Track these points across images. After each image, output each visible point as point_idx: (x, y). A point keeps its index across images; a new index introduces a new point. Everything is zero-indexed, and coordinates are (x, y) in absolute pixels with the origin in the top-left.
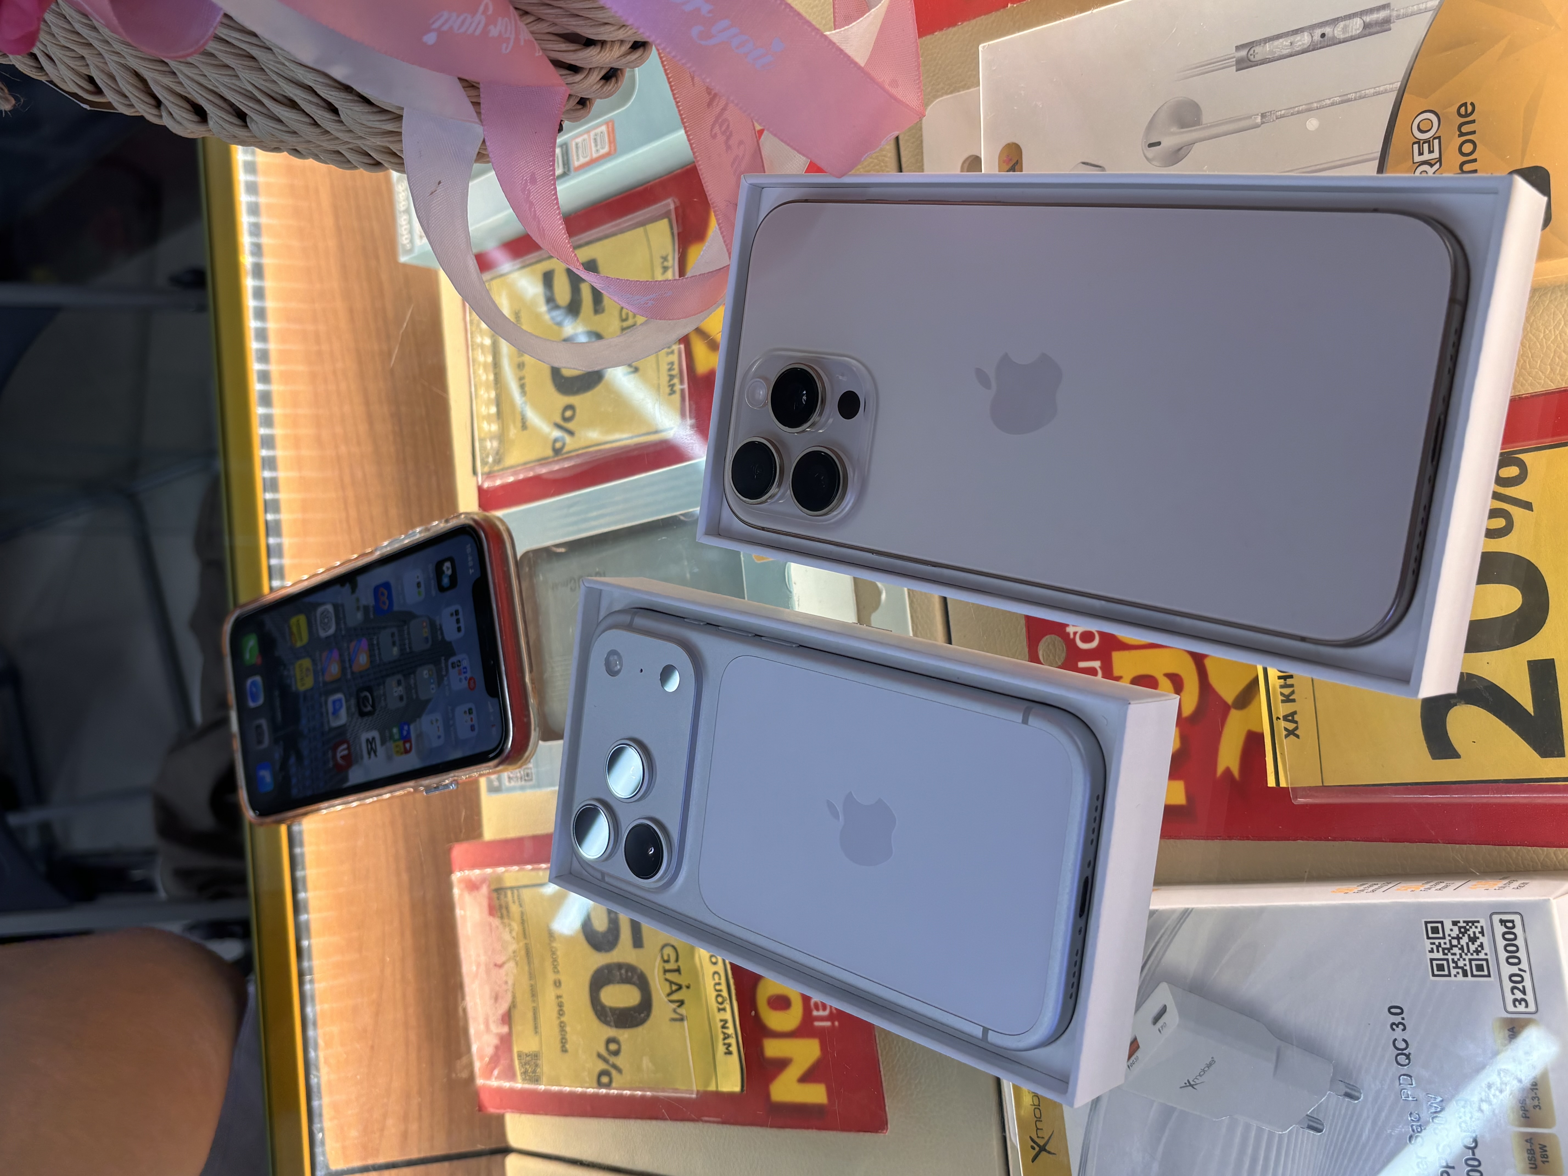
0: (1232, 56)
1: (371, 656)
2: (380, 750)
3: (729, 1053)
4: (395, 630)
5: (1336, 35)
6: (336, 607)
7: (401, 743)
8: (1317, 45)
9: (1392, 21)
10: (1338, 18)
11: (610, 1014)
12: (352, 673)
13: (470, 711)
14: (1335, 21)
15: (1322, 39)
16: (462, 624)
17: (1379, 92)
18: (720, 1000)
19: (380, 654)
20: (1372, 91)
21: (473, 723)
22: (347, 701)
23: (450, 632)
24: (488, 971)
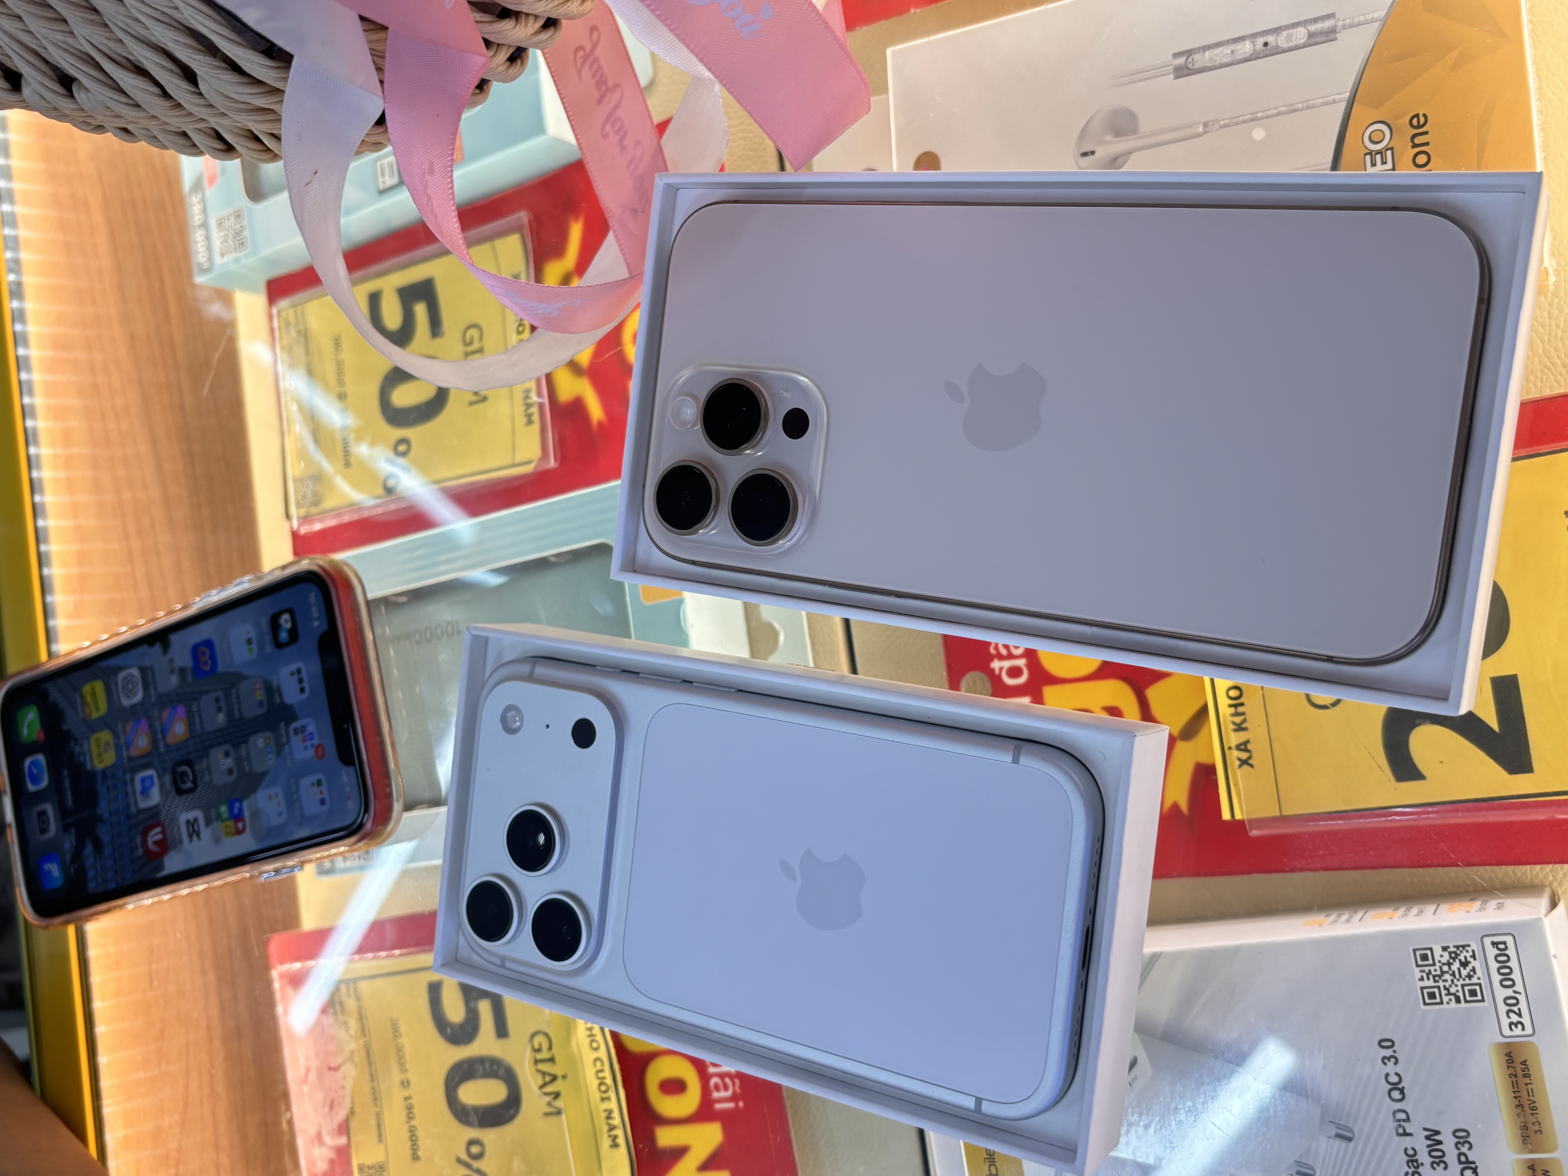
0: (1170, 63)
1: (190, 725)
2: (205, 832)
3: (615, 1145)
4: (220, 694)
5: (1279, 44)
6: (143, 670)
7: (231, 823)
8: (1259, 53)
9: (1338, 31)
10: (1281, 27)
11: (472, 1113)
12: (166, 745)
13: (319, 783)
14: (1277, 30)
15: (1265, 48)
16: (306, 684)
17: (1327, 102)
18: (603, 1088)
19: (201, 722)
20: (1320, 101)
21: (323, 796)
22: (160, 777)
23: (291, 695)
24: (320, 1076)
